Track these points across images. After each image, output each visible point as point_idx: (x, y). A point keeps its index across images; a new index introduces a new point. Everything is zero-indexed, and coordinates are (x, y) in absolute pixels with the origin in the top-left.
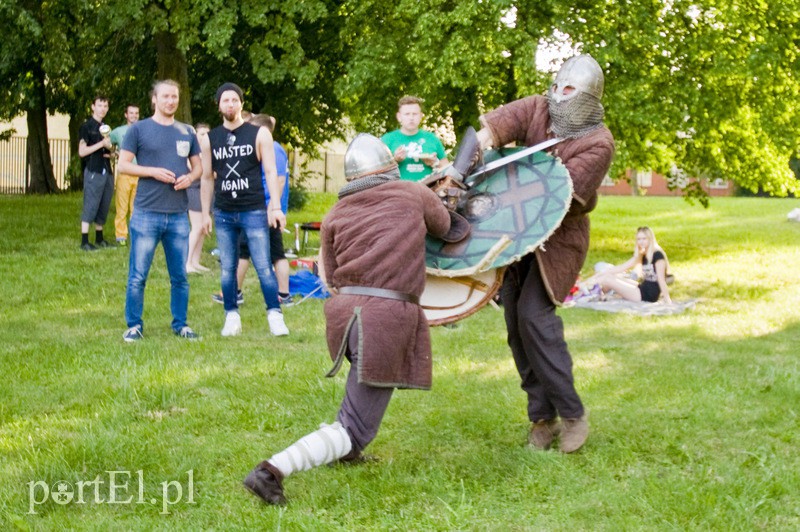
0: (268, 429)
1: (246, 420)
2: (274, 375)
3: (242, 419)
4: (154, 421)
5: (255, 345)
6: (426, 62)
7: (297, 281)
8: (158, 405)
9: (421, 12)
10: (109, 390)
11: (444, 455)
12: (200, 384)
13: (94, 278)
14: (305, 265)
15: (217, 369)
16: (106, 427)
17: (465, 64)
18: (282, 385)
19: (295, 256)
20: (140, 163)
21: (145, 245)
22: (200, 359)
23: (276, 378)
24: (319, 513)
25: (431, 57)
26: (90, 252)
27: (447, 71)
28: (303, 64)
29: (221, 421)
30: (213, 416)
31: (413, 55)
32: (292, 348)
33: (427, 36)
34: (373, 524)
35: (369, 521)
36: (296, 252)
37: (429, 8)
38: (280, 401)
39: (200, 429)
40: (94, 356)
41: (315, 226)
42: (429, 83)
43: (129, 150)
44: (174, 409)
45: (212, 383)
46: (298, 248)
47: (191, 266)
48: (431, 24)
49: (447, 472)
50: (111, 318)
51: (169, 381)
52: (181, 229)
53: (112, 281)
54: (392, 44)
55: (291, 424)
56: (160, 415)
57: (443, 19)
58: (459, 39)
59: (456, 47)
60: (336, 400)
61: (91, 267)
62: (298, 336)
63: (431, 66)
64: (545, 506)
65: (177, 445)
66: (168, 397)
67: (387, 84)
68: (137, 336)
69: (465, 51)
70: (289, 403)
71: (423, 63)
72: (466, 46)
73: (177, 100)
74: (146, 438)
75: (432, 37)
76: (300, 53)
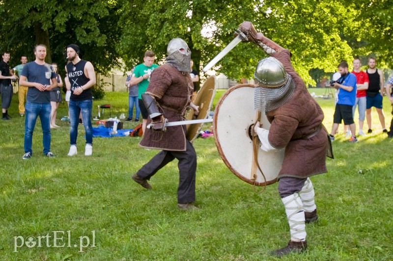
0: (82, 195)
1: (72, 192)
2: (86, 171)
3: (70, 191)
4: (31, 194)
5: (78, 159)
6: (153, 35)
7: (99, 130)
8: (33, 187)
9: (151, 13)
10: (11, 181)
11: (158, 202)
12: (53, 177)
13: (7, 132)
14: (102, 123)
15: (61, 170)
16: (9, 197)
17: (170, 36)
18: (90, 176)
19: (98, 119)
20: (29, 81)
21: (32, 116)
22: (53, 166)
23: (87, 173)
24: (102, 230)
25: (155, 32)
26: (6, 121)
27: (163, 39)
28: (99, 36)
29: (61, 192)
30: (58, 190)
31: (148, 32)
32: (95, 159)
33: (153, 24)
34: (125, 234)
35: (124, 233)
36: (98, 118)
37: (155, 11)
38: (87, 182)
39: (52, 196)
40: (5, 166)
41: (107, 106)
42: (155, 44)
43: (24, 76)
44: (40, 188)
45: (58, 176)
46: (99, 116)
47: (53, 125)
48: (155, 19)
49: (159, 210)
50: (14, 149)
51: (39, 176)
52: (48, 109)
53: (16, 133)
54: (140, 28)
55: (92, 192)
56: (34, 191)
57: (160, 16)
58: (168, 25)
59: (166, 28)
60: (112, 181)
61: (6, 127)
62: (98, 154)
63: (155, 37)
64: (200, 222)
65: (41, 204)
66: (38, 183)
67: (139, 45)
68: (29, 157)
69: (170, 30)
70: (91, 183)
71: (152, 35)
72: (171, 28)
73: (45, 53)
74: (27, 201)
75: (156, 24)
76: (98, 31)
